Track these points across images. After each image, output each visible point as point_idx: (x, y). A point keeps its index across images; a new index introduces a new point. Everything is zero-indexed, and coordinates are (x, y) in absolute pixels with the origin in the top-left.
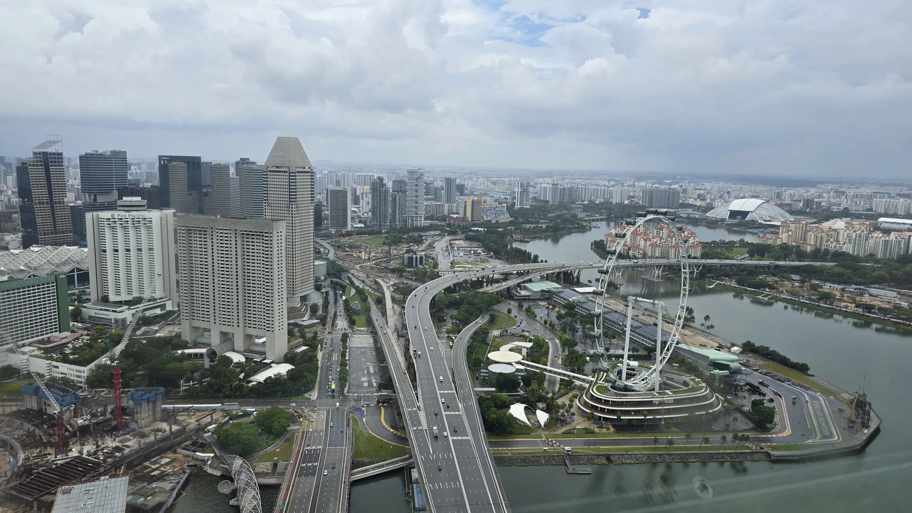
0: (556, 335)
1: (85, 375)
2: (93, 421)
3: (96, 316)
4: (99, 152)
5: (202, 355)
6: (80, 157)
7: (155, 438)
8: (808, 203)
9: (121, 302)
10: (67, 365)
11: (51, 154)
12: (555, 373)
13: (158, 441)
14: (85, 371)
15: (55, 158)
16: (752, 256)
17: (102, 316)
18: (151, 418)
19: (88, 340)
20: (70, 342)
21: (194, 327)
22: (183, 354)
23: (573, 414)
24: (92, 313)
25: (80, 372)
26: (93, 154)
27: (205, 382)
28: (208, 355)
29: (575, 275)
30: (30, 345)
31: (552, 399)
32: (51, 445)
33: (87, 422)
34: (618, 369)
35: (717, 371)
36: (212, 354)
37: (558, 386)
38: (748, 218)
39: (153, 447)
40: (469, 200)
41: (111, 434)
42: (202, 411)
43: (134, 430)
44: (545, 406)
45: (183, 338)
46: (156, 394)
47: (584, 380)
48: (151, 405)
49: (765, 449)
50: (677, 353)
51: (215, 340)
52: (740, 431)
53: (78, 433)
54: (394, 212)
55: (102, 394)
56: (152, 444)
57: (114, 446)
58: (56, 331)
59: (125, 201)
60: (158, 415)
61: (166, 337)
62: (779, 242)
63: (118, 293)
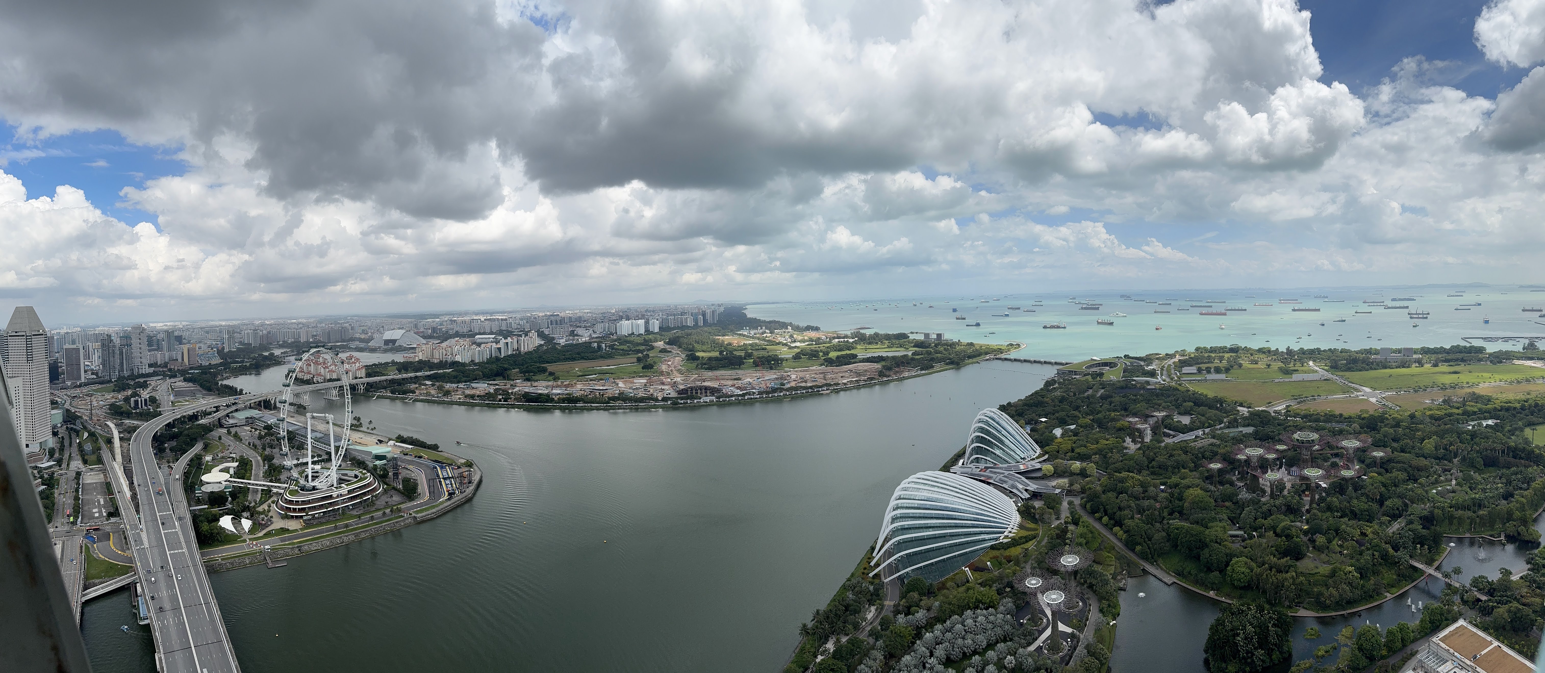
0: (258, 453)
8: (434, 330)
12: (257, 485)
16: (400, 371)
23: (272, 517)
29: (273, 402)
31: (254, 507)
34: (306, 473)
35: (378, 463)
37: (259, 496)
38: (397, 344)
40: (185, 348)
44: (248, 514)
47: (279, 487)
49: (413, 515)
50: (349, 453)
52: (395, 505)
54: (122, 364)
62: (417, 359)
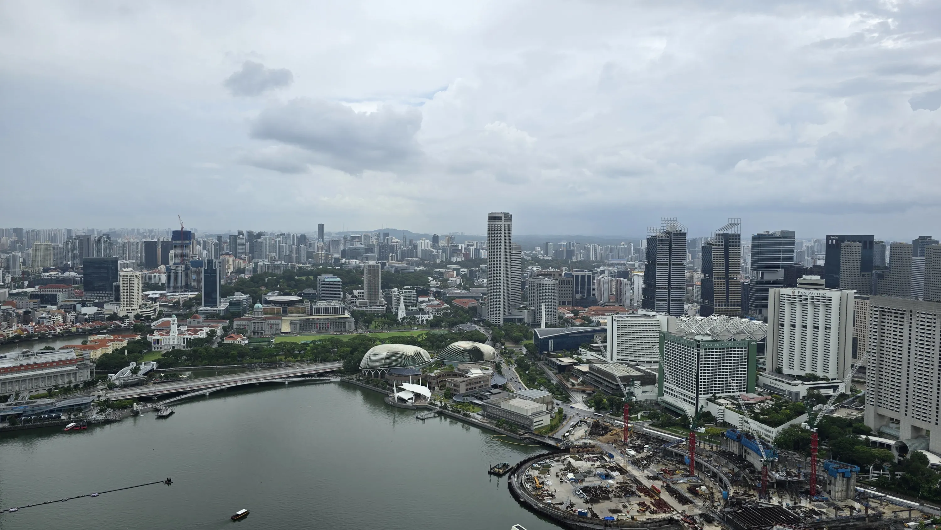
1: (774, 435)
2: (789, 479)
3: (770, 384)
4: (770, 233)
5: (889, 446)
6: (752, 238)
7: (851, 514)
9: (794, 376)
10: (757, 423)
11: (731, 235)
13: (854, 518)
14: (773, 433)
15: (733, 239)
17: (776, 386)
18: (844, 494)
19: (772, 405)
20: (757, 403)
21: (878, 414)
22: (867, 440)
24: (768, 381)
25: (769, 432)
26: (765, 235)
27: (897, 475)
28: (897, 448)
30: (724, 398)
32: (755, 488)
33: (783, 478)
36: (903, 449)
39: (849, 522)
41: (807, 497)
42: (896, 504)
43: (827, 500)
45: (865, 423)
46: (851, 471)
48: (845, 480)
51: (905, 434)
53: (775, 485)
55: (794, 456)
56: (847, 519)
57: (811, 508)
58: (744, 391)
59: (804, 279)
60: (851, 493)
61: (846, 419)
63: (791, 367)
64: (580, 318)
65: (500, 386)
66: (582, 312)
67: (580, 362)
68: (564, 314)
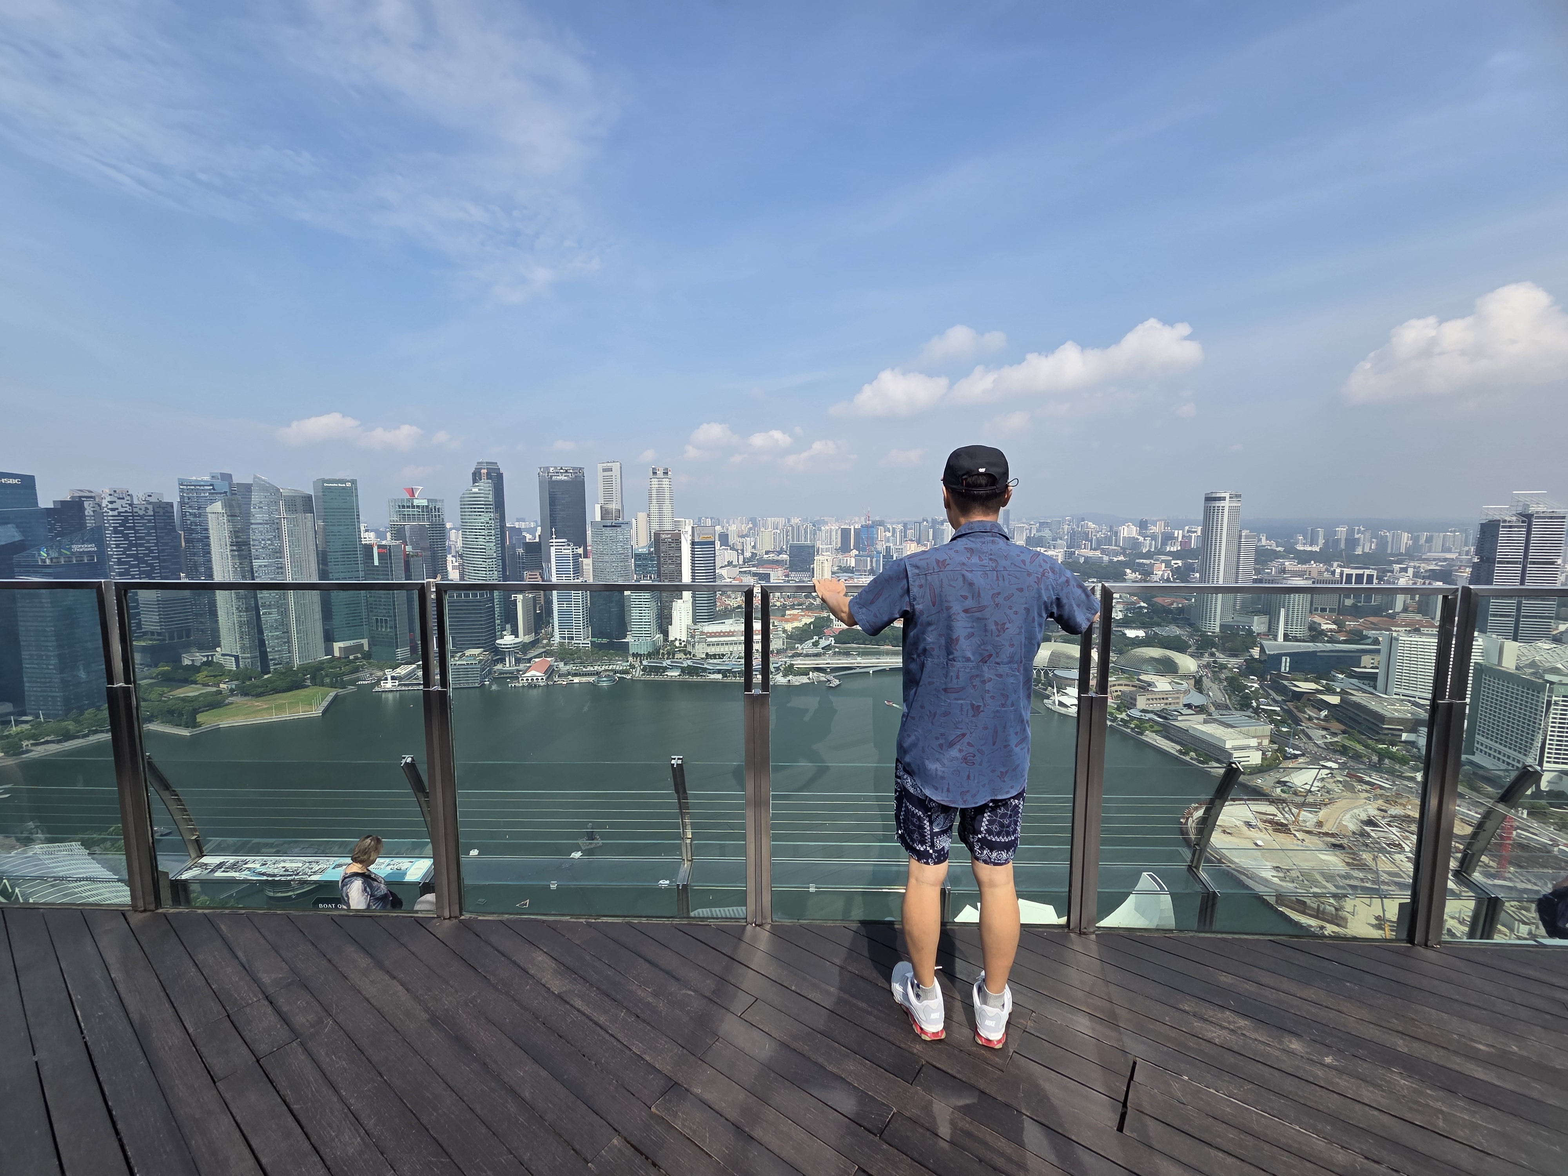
64: (1346, 631)
65: (1196, 707)
66: (1351, 624)
67: (1330, 691)
68: (1320, 624)
